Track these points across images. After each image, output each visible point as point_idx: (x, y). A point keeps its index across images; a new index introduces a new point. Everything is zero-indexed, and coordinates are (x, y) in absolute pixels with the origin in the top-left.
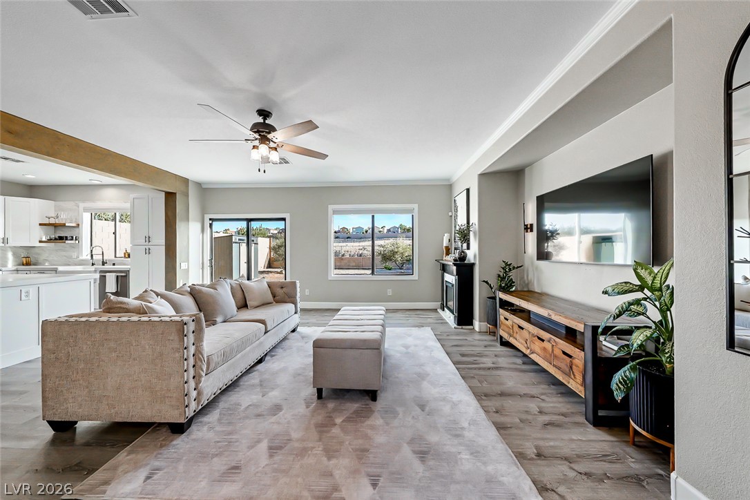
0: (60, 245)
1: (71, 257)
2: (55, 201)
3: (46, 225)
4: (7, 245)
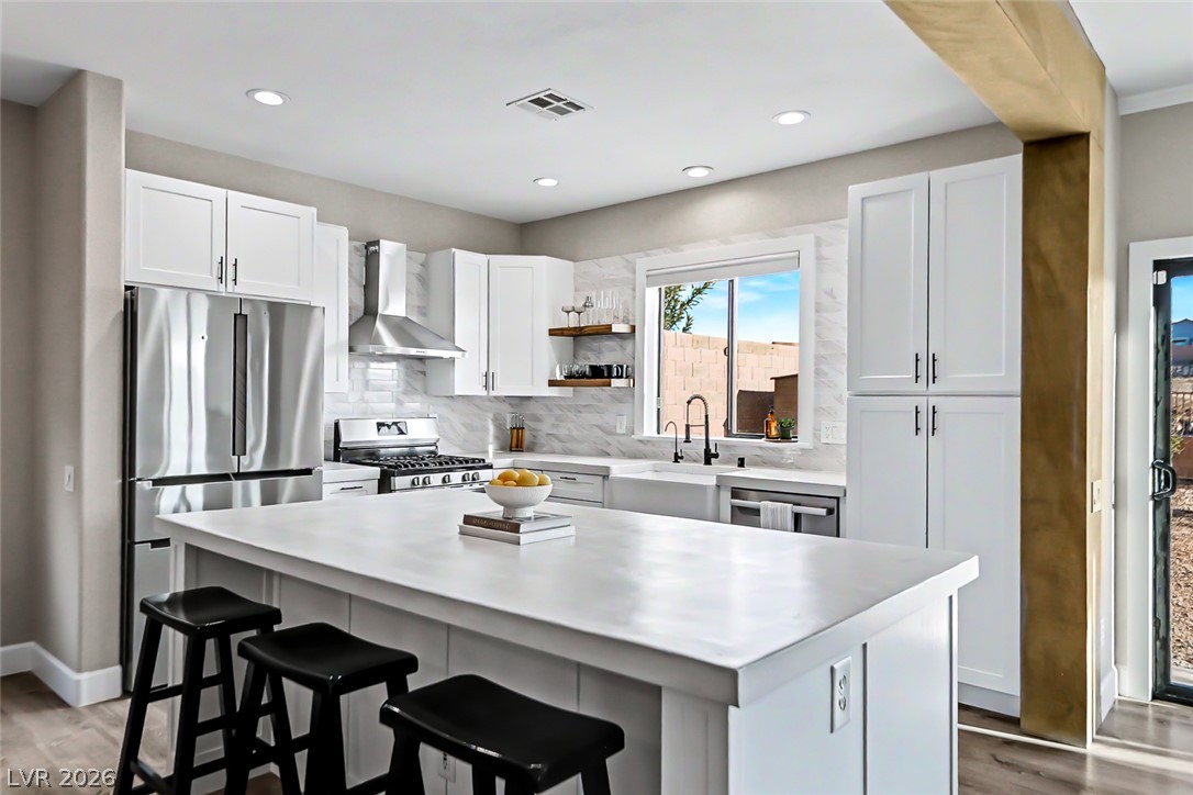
0: (591, 392)
1: (610, 432)
2: (574, 261)
3: (562, 335)
4: (492, 393)
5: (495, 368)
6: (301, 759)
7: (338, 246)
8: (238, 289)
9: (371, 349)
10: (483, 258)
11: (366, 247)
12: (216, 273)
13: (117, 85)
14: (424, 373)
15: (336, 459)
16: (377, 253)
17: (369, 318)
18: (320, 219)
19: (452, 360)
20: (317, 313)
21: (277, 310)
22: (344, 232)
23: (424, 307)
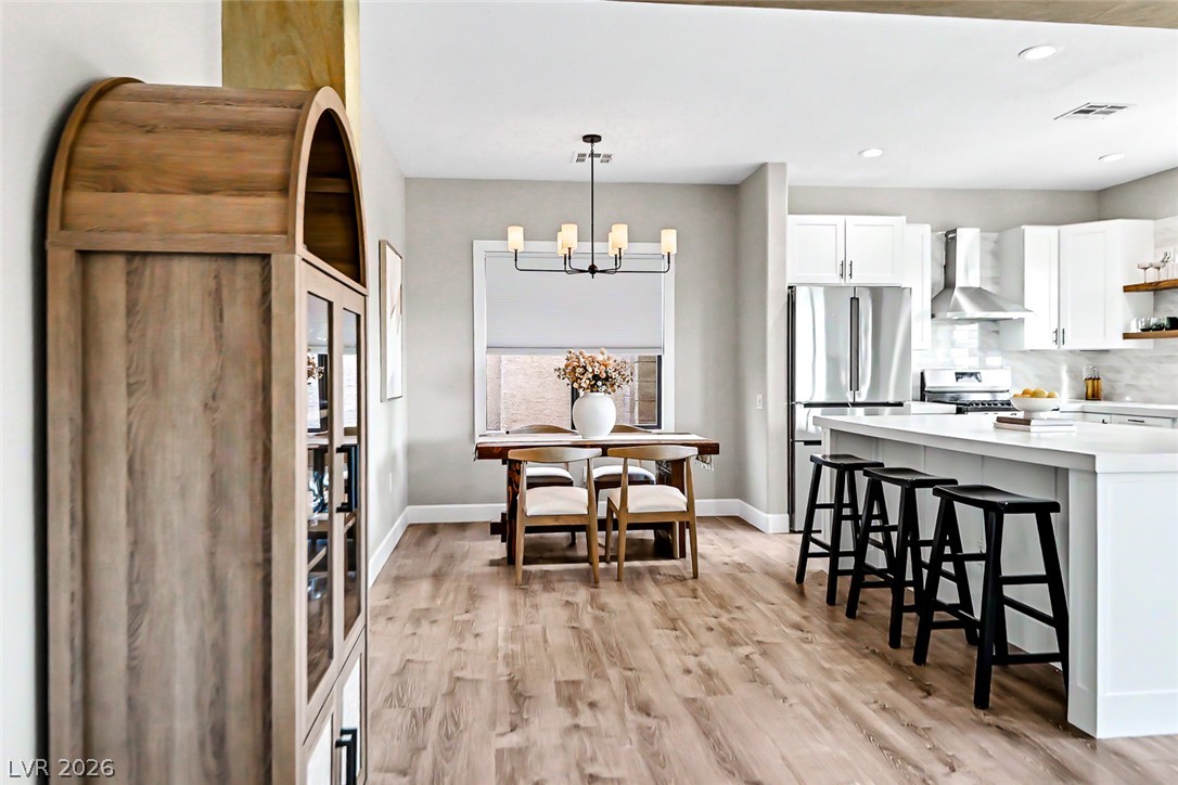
2: (1155, 219)
3: (1137, 290)
4: (1063, 347)
5: (1067, 325)
6: (894, 535)
7: (923, 240)
8: (852, 281)
9: (949, 315)
10: (1053, 230)
11: (946, 235)
12: (839, 272)
13: (782, 166)
14: (997, 332)
15: (923, 399)
16: (954, 239)
17: (949, 291)
18: (908, 222)
19: (1021, 321)
20: (907, 291)
21: (877, 293)
22: (928, 227)
23: (998, 278)
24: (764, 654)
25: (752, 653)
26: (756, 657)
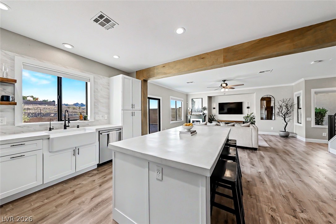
24: (295, 210)
25: (300, 213)
26: (298, 210)
